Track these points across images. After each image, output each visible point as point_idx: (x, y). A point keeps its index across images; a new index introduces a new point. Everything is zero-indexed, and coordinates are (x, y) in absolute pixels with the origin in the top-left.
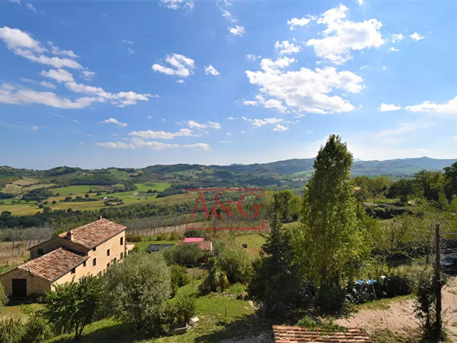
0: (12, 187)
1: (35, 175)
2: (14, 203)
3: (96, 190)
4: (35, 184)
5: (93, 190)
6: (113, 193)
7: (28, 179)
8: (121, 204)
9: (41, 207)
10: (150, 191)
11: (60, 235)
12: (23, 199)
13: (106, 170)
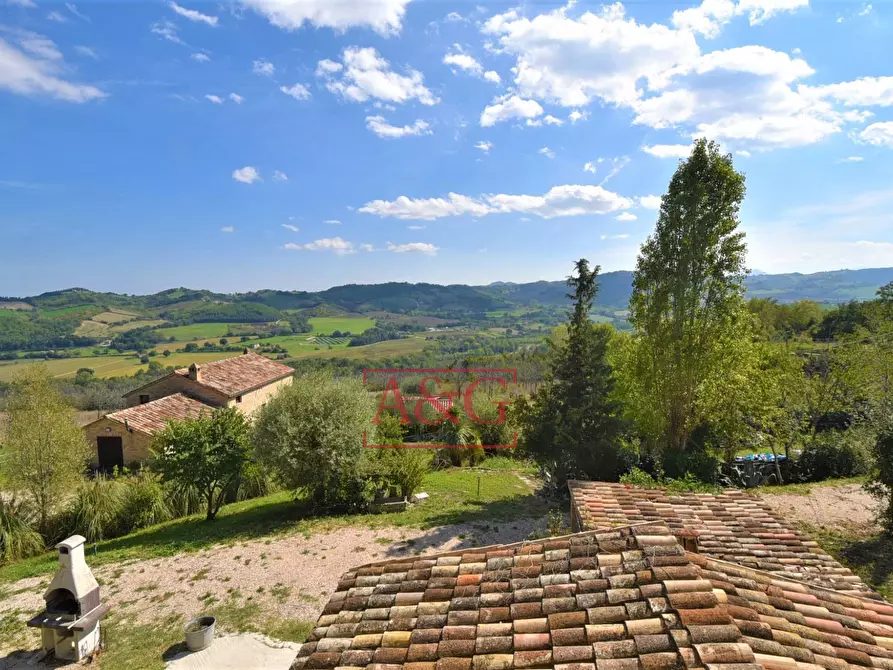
0: (93, 325)
1: (130, 304)
2: (97, 354)
3: (239, 332)
4: (132, 320)
5: (235, 332)
6: (270, 336)
7: (119, 311)
8: (285, 356)
9: (144, 361)
10: (337, 335)
11: (176, 371)
12: (112, 347)
13: (256, 295)
